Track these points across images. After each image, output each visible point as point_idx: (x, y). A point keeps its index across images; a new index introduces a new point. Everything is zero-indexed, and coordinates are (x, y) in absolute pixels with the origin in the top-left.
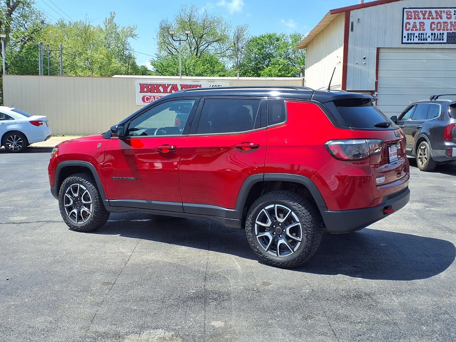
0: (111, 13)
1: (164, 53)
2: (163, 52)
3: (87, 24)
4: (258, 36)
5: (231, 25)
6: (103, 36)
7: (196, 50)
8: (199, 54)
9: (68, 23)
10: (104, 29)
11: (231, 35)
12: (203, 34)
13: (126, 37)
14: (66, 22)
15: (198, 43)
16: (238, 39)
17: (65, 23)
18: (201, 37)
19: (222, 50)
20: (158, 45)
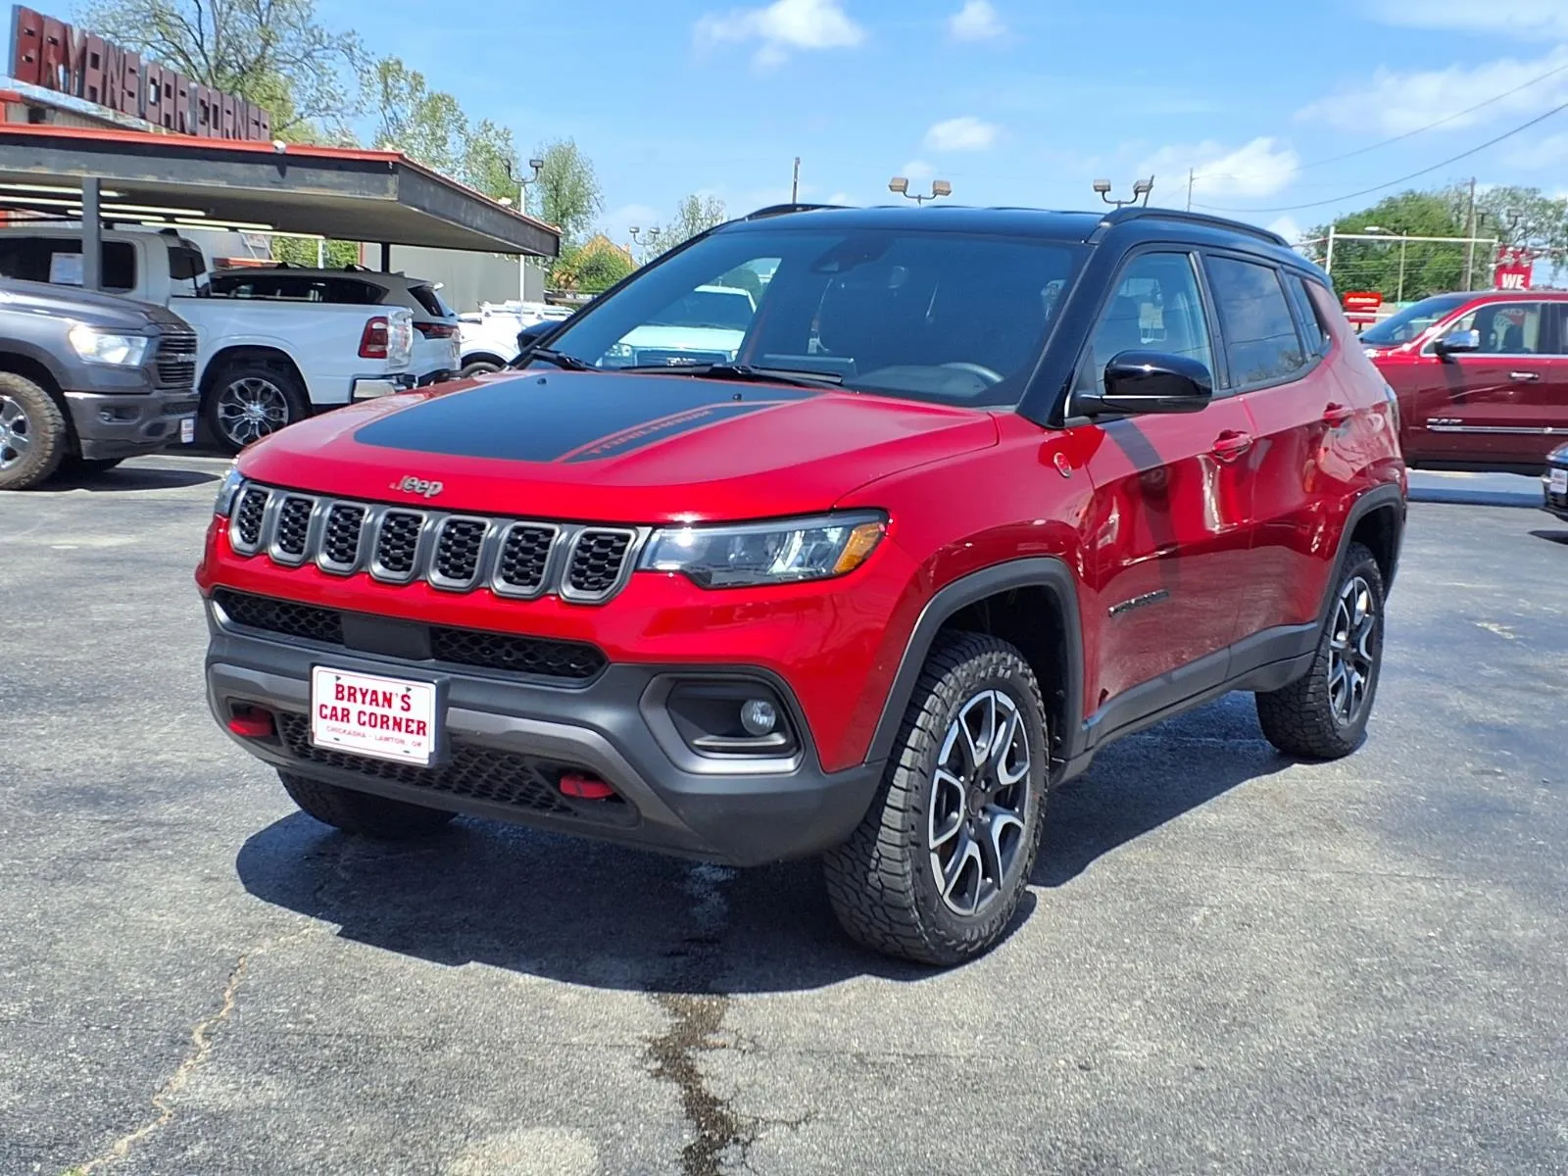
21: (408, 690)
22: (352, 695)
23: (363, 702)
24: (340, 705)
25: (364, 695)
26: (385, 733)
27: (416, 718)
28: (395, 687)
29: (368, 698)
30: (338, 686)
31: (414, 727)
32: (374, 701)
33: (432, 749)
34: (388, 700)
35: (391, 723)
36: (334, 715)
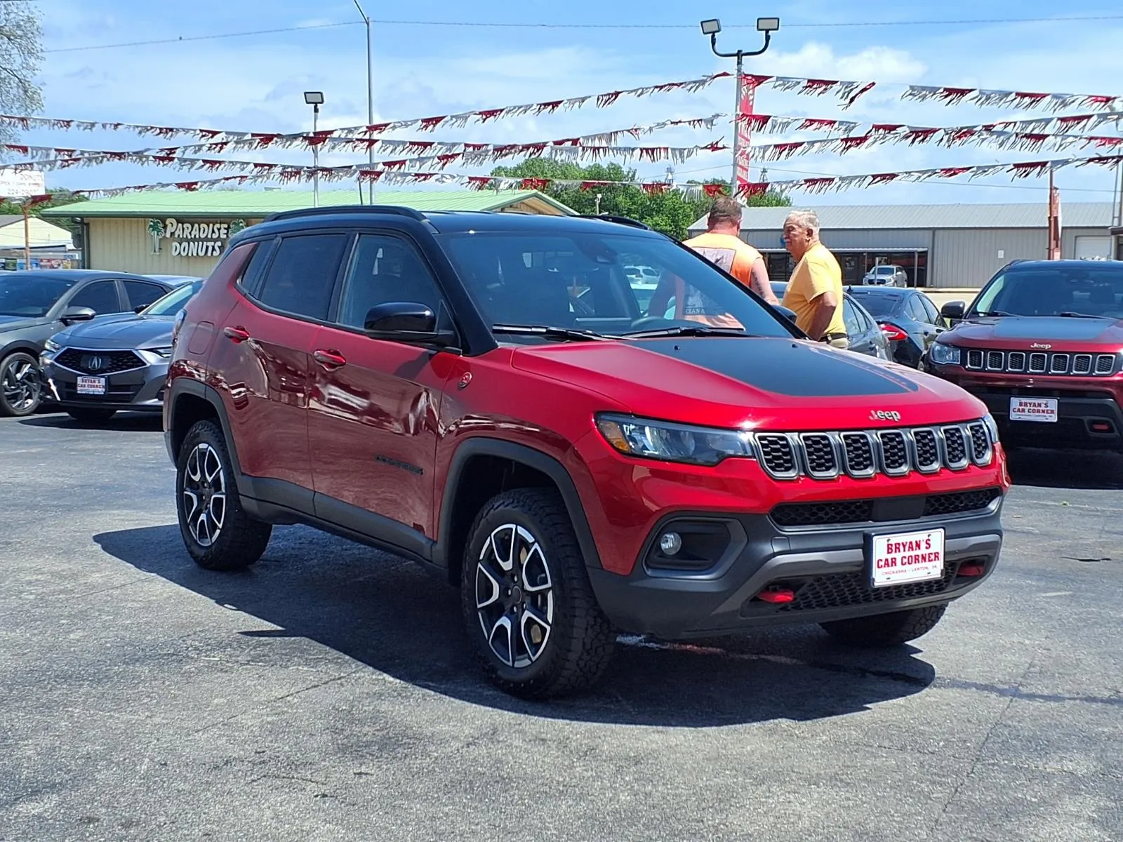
21: (929, 536)
22: (897, 549)
23: (904, 551)
24: (889, 557)
25: (904, 546)
26: (918, 565)
27: (933, 552)
28: (921, 536)
29: (907, 548)
30: (888, 545)
31: (933, 557)
32: (911, 548)
33: (942, 568)
34: (918, 545)
35: (920, 559)
36: (887, 564)
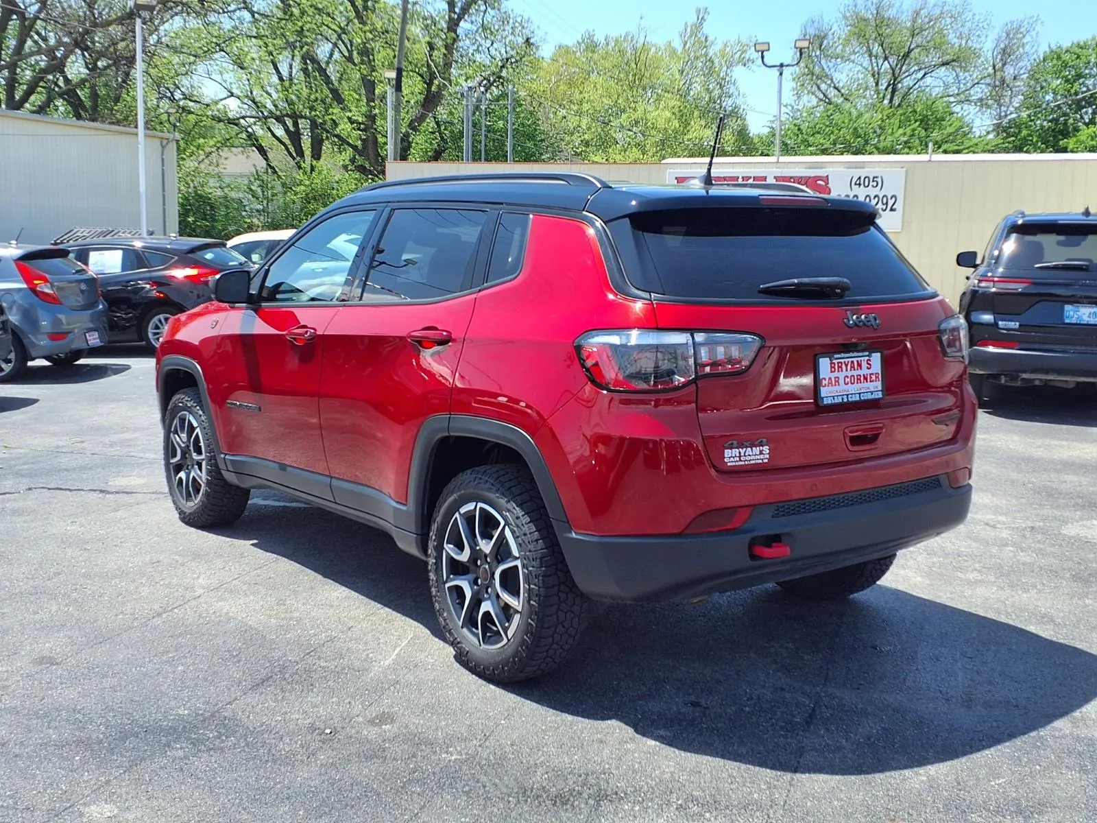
0: (698, 11)
1: (809, 101)
2: (805, 98)
3: (641, 41)
4: (1066, 44)
5: (988, 21)
6: (676, 67)
7: (890, 89)
8: (896, 101)
9: (603, 41)
10: (680, 49)
11: (988, 46)
12: (912, 47)
13: (730, 65)
14: (599, 37)
15: (897, 71)
16: (1005, 54)
17: (596, 41)
18: (906, 55)
19: (962, 86)
20: (794, 79)
